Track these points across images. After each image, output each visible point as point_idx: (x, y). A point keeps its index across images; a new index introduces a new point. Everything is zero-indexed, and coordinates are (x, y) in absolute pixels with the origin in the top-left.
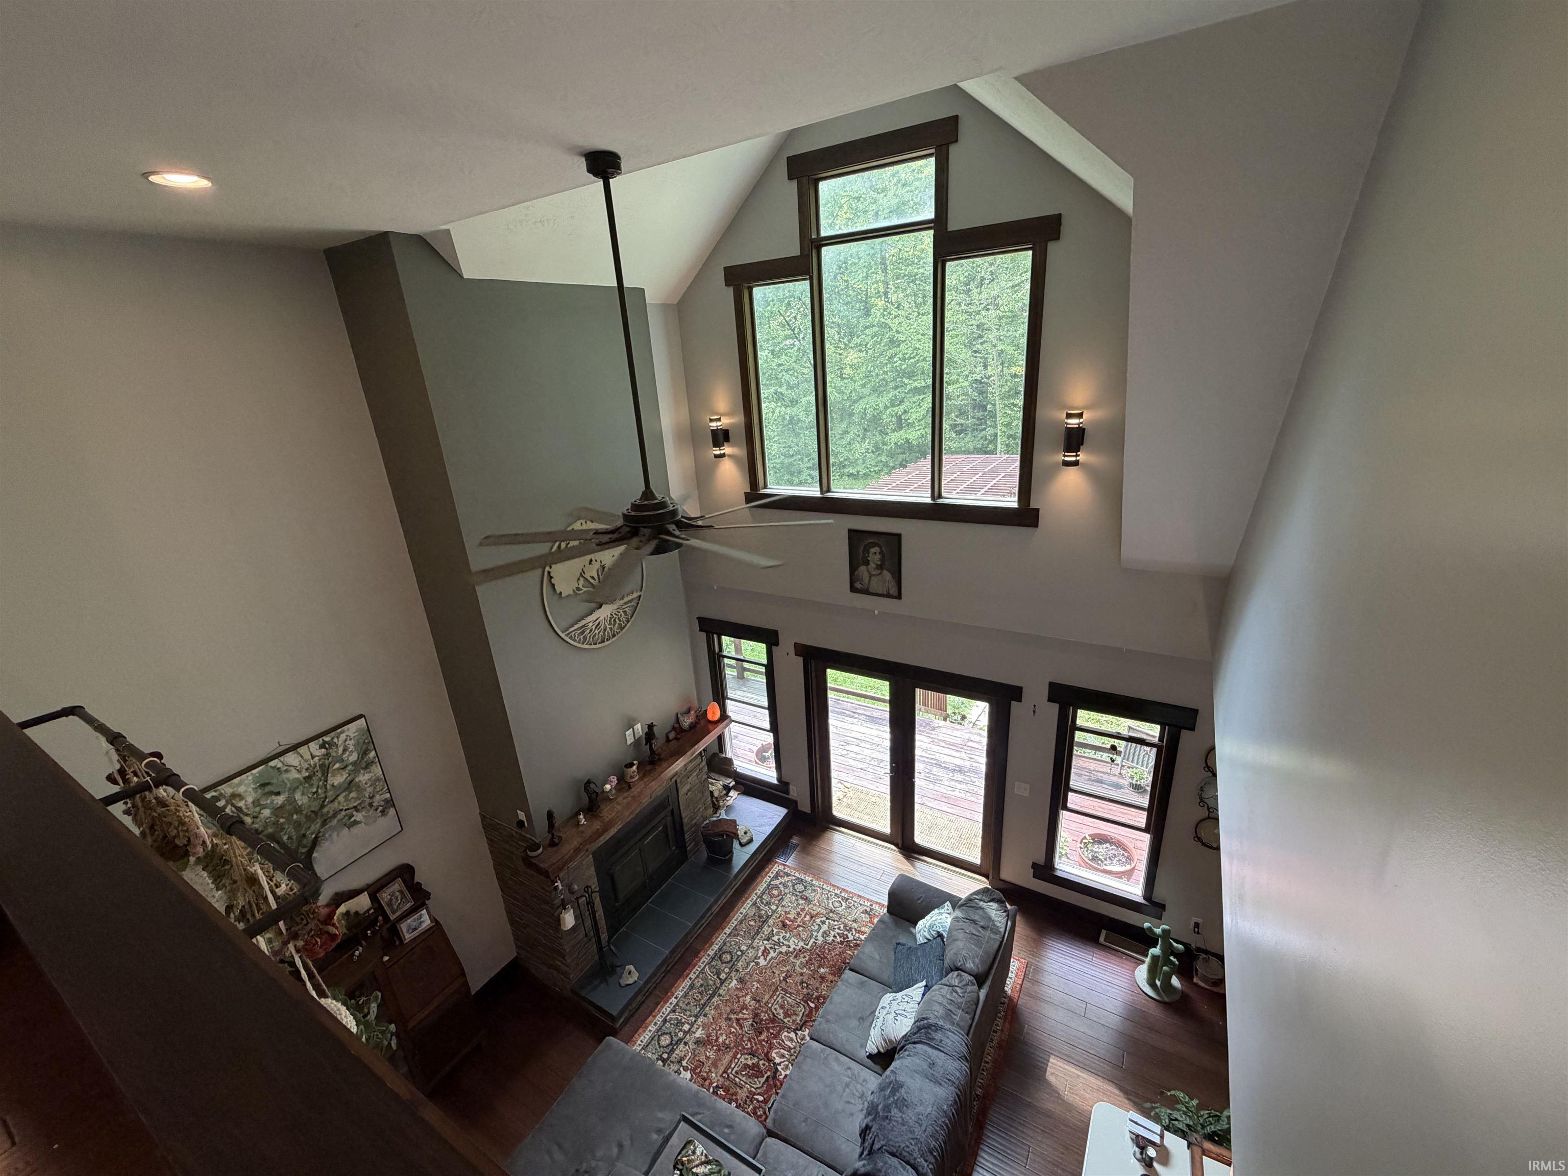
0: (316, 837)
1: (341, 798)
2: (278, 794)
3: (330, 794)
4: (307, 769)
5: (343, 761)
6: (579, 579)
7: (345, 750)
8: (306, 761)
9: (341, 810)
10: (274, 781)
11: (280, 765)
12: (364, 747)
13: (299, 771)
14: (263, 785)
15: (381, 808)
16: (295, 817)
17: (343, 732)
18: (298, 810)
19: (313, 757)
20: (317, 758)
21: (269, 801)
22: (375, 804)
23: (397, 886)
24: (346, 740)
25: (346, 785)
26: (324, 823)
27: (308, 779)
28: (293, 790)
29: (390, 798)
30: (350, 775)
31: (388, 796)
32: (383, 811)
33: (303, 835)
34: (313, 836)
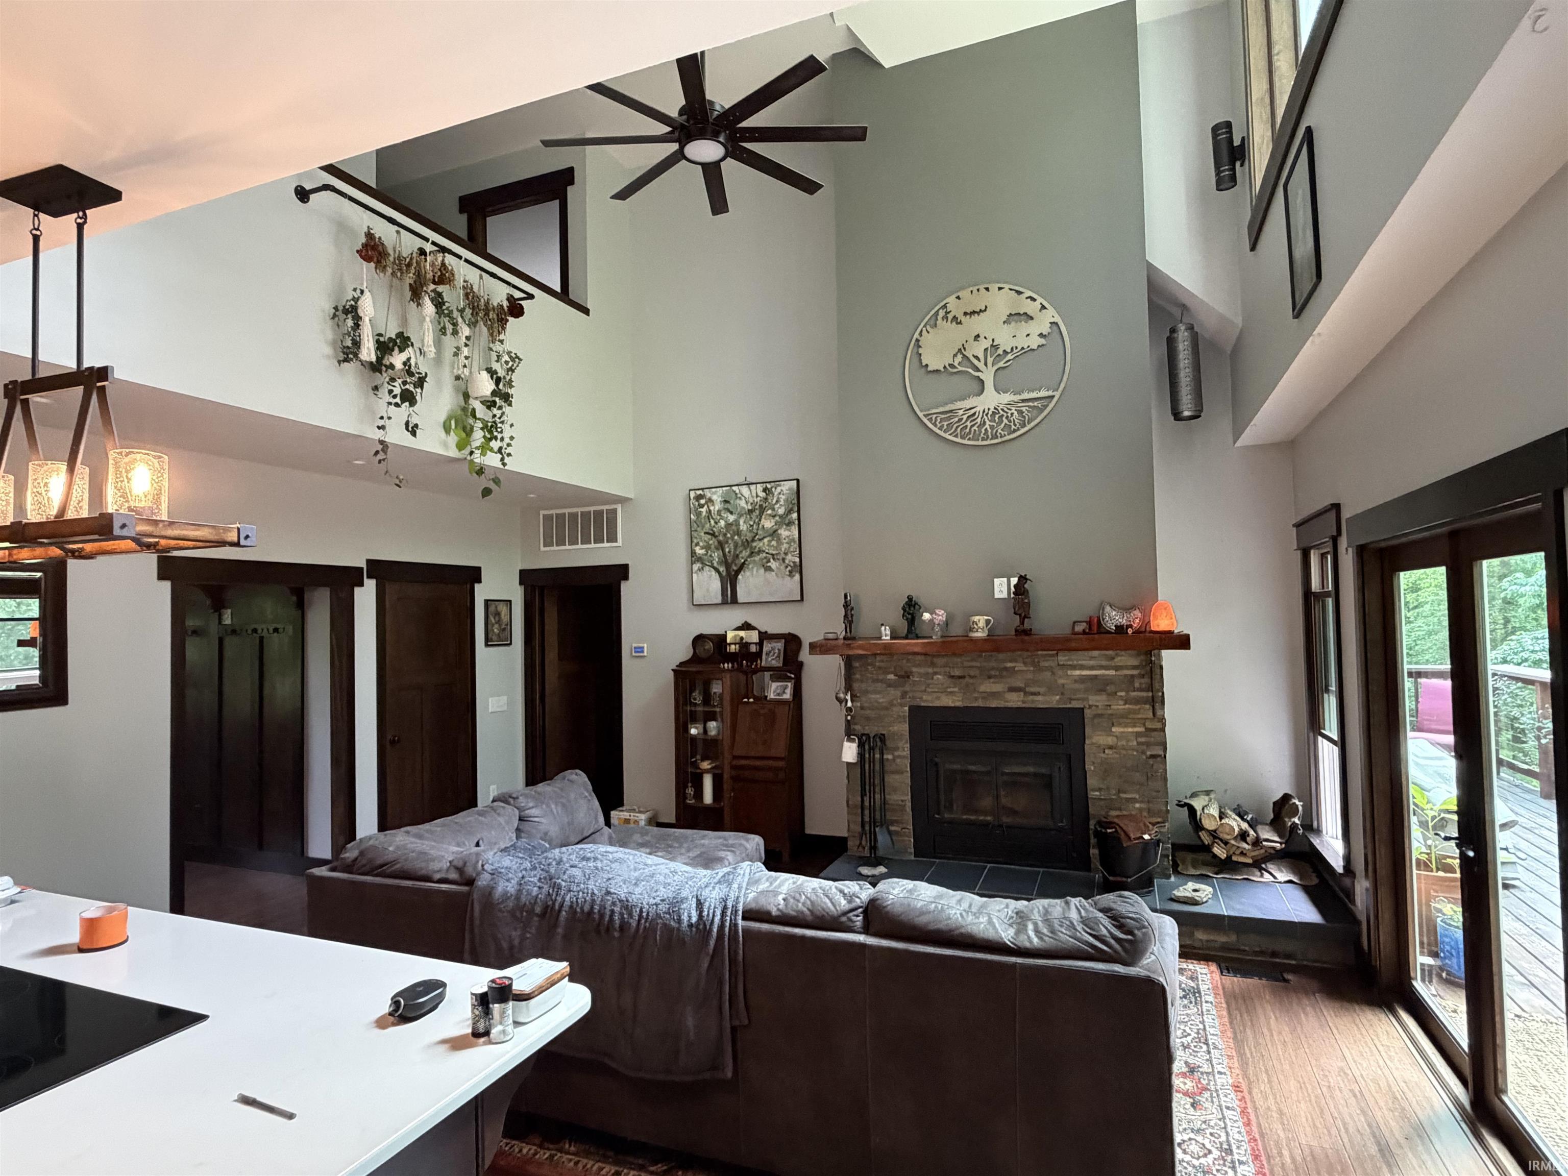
0: (744, 563)
1: (766, 540)
2: (731, 513)
3: (760, 532)
4: (752, 504)
5: (773, 509)
6: (955, 355)
7: (777, 502)
8: (753, 497)
9: (764, 551)
10: (732, 502)
11: (737, 491)
12: (791, 506)
13: (747, 503)
14: (726, 502)
15: (789, 568)
16: (736, 537)
17: (779, 485)
18: (738, 533)
19: (757, 496)
20: (759, 498)
21: (725, 515)
22: (787, 562)
23: (779, 645)
24: (780, 493)
25: (772, 532)
26: (752, 554)
27: (750, 512)
28: (740, 515)
29: (798, 564)
30: (776, 524)
31: (797, 560)
32: (790, 572)
33: (737, 556)
34: (743, 561)
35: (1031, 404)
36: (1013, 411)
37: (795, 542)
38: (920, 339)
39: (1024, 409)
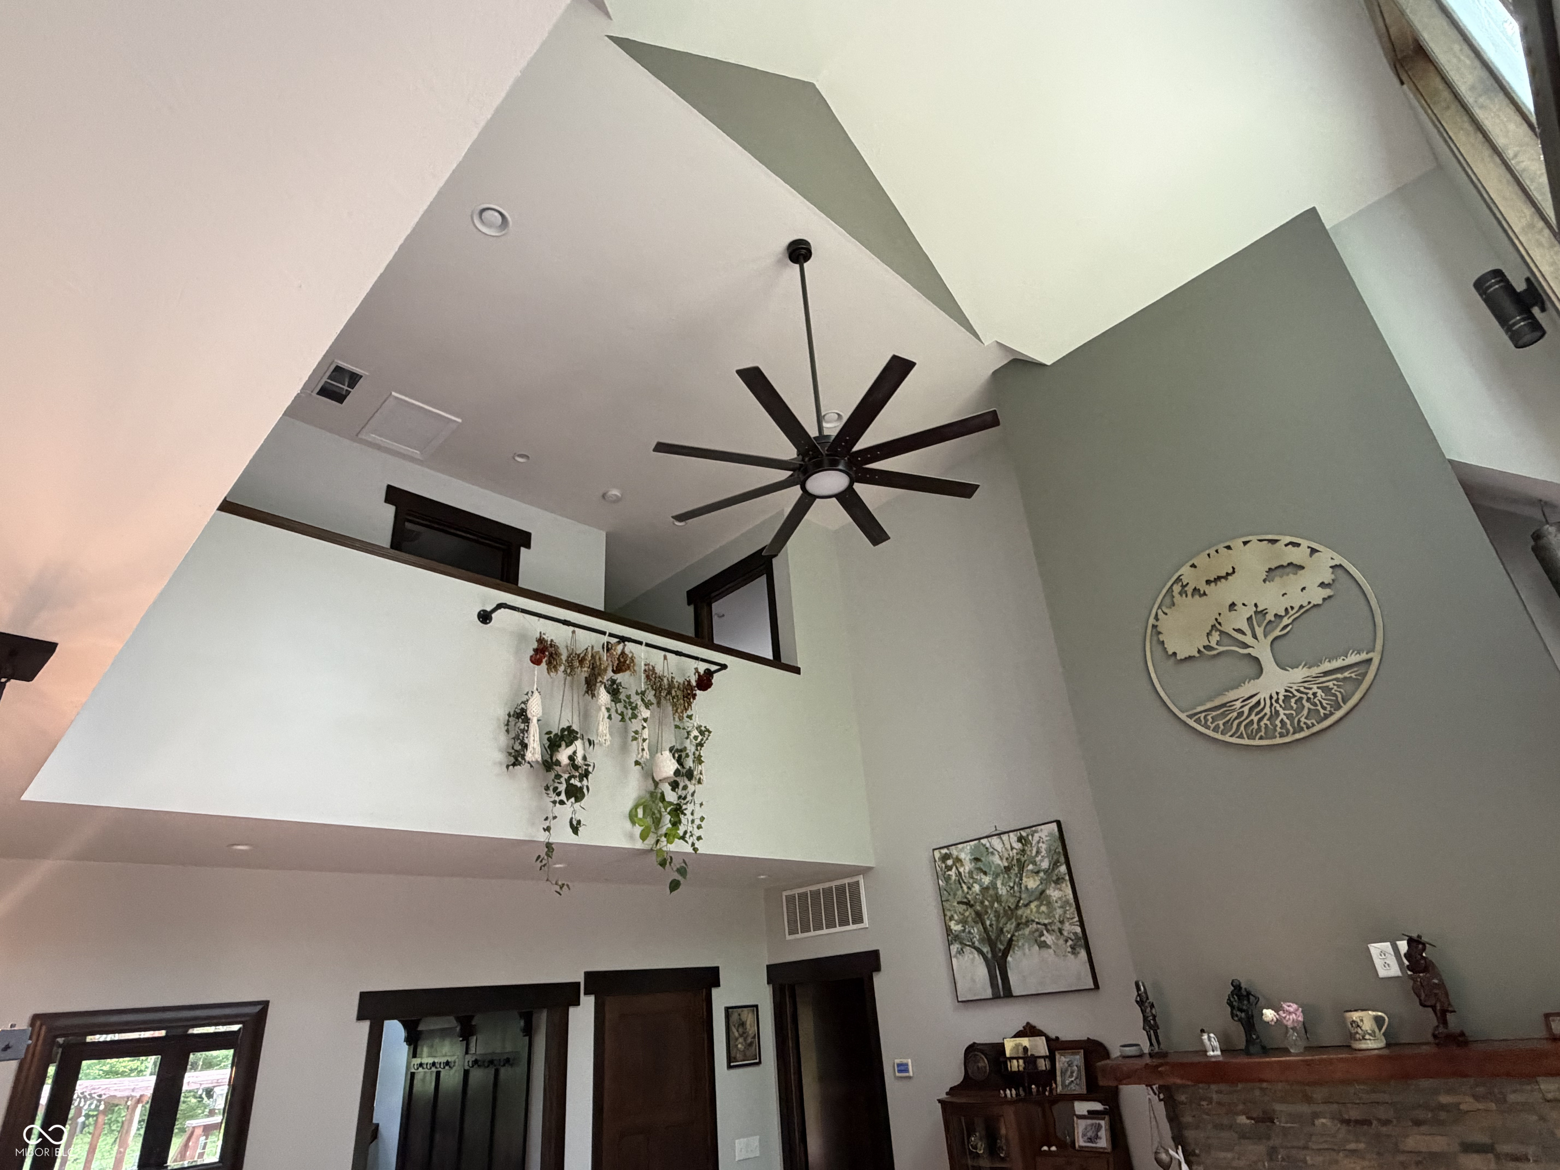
0: (1011, 940)
1: (1033, 905)
2: (985, 873)
3: (1023, 896)
4: (1007, 859)
5: (1034, 863)
6: (1208, 634)
7: (1038, 852)
8: (1007, 850)
9: (1033, 921)
10: (983, 859)
11: (988, 845)
12: (1055, 857)
13: (1001, 858)
14: (977, 860)
15: (1070, 943)
16: (996, 905)
17: (1036, 832)
18: (997, 898)
19: (1012, 848)
20: (1015, 851)
21: (979, 877)
22: (1065, 933)
23: (1078, 1059)
24: (1038, 842)
25: (1037, 893)
26: (1019, 927)
27: (1007, 869)
28: (997, 876)
29: (1080, 935)
30: (1041, 883)
31: (1078, 930)
32: (1073, 947)
33: (1002, 930)
34: (1009, 936)
35: (1339, 676)
36: (1315, 689)
37: (1070, 905)
38: (1156, 623)
39: (1330, 684)
